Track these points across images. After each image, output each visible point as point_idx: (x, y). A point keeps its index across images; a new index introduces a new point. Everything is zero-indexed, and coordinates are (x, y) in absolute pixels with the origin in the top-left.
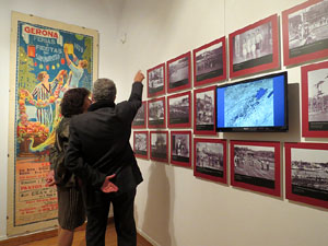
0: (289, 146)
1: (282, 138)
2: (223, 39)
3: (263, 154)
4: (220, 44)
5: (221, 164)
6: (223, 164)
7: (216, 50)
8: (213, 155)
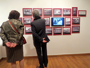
0: (63, 28)
1: (62, 27)
2: (52, 9)
3: (59, 29)
4: (51, 10)
5: (51, 32)
6: (52, 32)
7: (50, 10)
8: (49, 30)
